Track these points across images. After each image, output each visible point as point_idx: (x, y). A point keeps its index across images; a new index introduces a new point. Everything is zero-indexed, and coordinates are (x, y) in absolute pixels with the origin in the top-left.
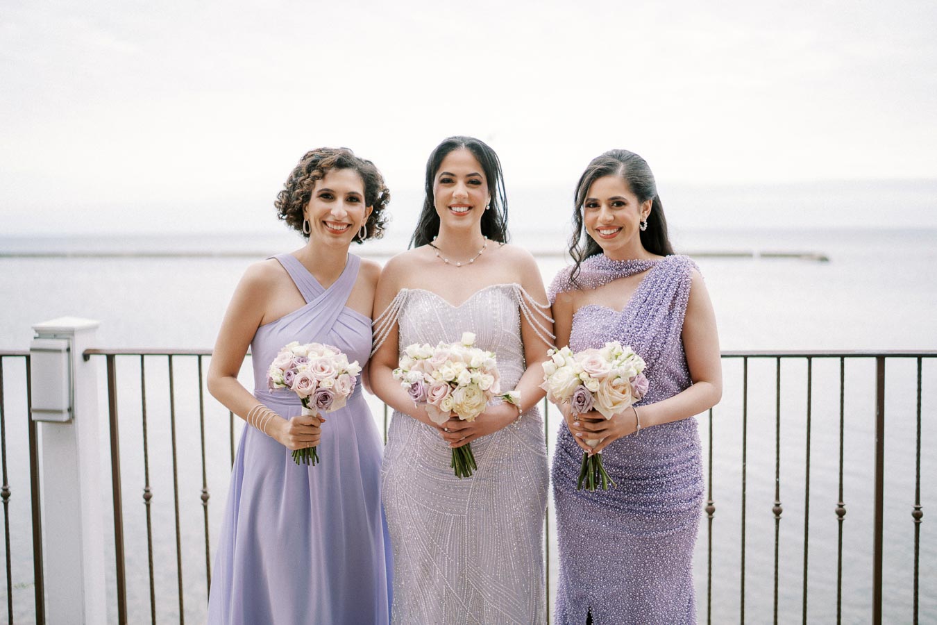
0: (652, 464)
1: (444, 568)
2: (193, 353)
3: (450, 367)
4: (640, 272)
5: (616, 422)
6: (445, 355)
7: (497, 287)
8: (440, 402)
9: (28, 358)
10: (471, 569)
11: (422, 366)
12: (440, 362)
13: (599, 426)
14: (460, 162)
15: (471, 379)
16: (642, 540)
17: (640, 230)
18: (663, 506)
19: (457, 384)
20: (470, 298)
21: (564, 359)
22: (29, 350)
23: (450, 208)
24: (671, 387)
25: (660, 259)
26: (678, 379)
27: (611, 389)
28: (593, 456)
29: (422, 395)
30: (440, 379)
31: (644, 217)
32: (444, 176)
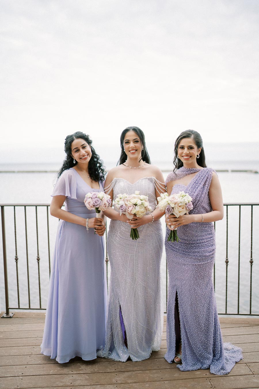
0: (196, 239)
2: (34, 205)
3: (133, 200)
4: (194, 173)
7: (146, 178)
8: (131, 211)
11: (124, 200)
12: (130, 198)
14: (131, 135)
15: (142, 203)
17: (197, 158)
18: (200, 254)
19: (137, 205)
20: (137, 182)
21: (165, 196)
23: (130, 151)
25: (202, 168)
26: (206, 210)
27: (178, 207)
28: (173, 231)
29: (124, 209)
30: (131, 204)
31: (198, 153)
32: (126, 141)
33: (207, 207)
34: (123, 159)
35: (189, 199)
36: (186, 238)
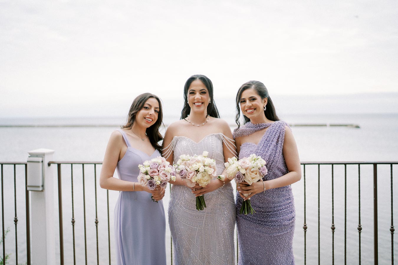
0: (272, 206)
1: (194, 250)
3: (196, 164)
4: (265, 128)
5: (255, 187)
6: (195, 159)
7: (213, 135)
8: (192, 178)
9: (26, 165)
10: (205, 250)
11: (186, 163)
12: (193, 162)
13: (248, 188)
14: (197, 85)
15: (205, 170)
16: (270, 237)
17: (264, 110)
18: (278, 223)
19: (199, 171)
20: (202, 140)
21: (233, 161)
22: (27, 162)
23: (194, 103)
24: (279, 174)
25: (273, 122)
26: (282, 171)
27: (251, 173)
28: (246, 201)
29: (184, 175)
30: (192, 169)
31: (264, 105)
32: (191, 91)
33: (282, 168)
34: (186, 111)
35: (262, 162)
36: (261, 205)
